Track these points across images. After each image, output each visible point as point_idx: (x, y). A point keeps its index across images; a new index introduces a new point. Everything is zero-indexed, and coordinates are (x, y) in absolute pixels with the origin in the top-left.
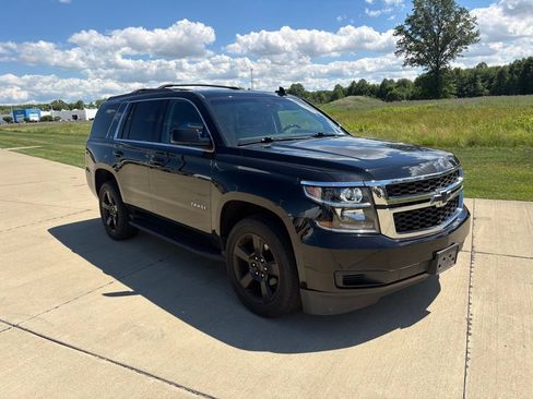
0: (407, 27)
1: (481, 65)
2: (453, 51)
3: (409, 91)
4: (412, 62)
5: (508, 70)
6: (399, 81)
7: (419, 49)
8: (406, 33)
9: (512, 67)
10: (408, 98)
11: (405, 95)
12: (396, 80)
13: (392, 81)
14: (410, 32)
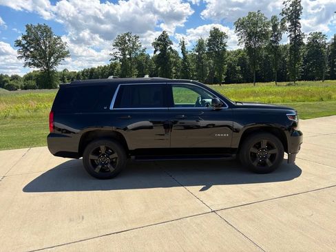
0: (24, 42)
1: (65, 70)
2: (56, 61)
3: (21, 83)
4: (30, 64)
5: (81, 74)
6: (12, 76)
7: (34, 57)
8: (23, 45)
9: (83, 72)
10: (22, 88)
11: (19, 86)
12: (10, 76)
13: (6, 76)
14: (26, 45)
